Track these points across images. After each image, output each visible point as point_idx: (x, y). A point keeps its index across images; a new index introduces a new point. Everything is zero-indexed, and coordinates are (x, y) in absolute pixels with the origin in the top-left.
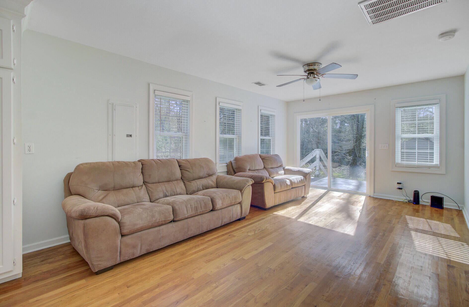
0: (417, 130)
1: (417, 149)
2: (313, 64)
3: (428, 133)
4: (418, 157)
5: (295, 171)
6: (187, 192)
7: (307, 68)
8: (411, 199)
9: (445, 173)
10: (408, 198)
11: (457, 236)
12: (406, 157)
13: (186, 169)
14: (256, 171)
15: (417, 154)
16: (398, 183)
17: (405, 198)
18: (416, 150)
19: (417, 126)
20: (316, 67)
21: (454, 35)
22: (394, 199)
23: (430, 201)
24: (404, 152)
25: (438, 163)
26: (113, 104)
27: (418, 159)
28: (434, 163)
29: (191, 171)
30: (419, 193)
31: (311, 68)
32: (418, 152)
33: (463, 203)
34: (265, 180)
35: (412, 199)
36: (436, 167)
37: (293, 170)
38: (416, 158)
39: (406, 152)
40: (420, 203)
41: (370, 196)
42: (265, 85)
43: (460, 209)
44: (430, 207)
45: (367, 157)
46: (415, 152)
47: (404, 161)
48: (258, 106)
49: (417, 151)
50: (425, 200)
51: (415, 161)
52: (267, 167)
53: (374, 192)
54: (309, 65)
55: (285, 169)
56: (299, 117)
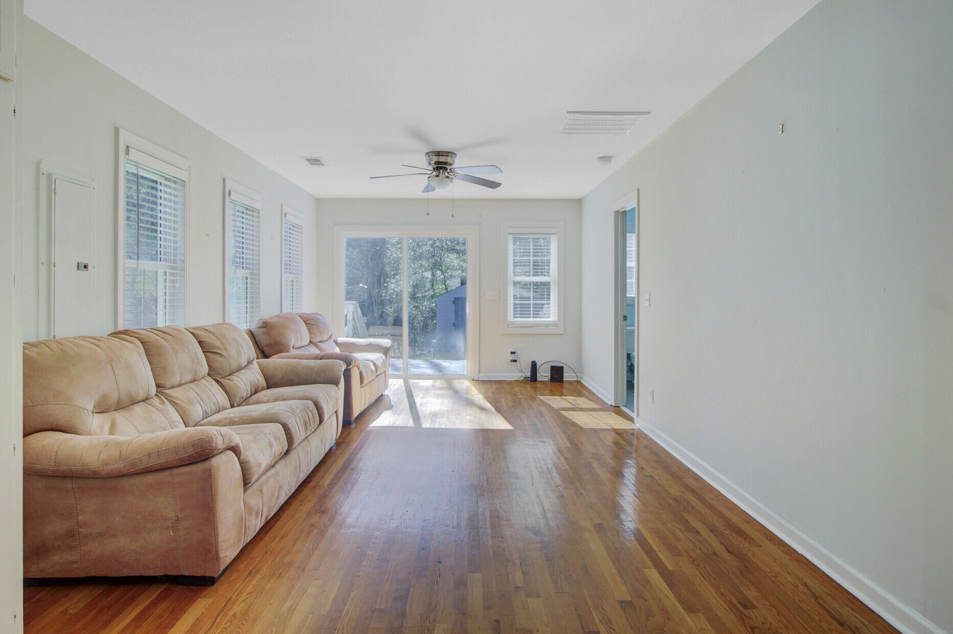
0: (532, 270)
1: (532, 299)
2: (447, 154)
3: (545, 276)
4: (533, 311)
5: (364, 344)
6: (231, 401)
7: (435, 159)
8: (526, 374)
9: (563, 333)
10: (523, 374)
11: (599, 407)
12: (520, 311)
13: (212, 349)
14: (303, 348)
15: (532, 306)
16: (512, 353)
17: (521, 375)
18: (530, 301)
19: (532, 265)
20: (449, 160)
21: (610, 162)
22: (506, 379)
23: (550, 374)
24: (516, 304)
25: (556, 319)
26: (50, 176)
27: (534, 314)
28: (551, 319)
29: (224, 353)
30: (536, 364)
31: (442, 159)
32: (534, 304)
33: (582, 372)
34: (353, 363)
35: (529, 375)
36: (554, 324)
37: (358, 343)
38: (532, 312)
39: (520, 304)
40: (538, 379)
41: (473, 380)
42: (324, 165)
43: (579, 380)
44: (549, 383)
45: (469, 313)
46: (530, 304)
47: (517, 317)
48: (282, 205)
49: (532, 302)
50: (544, 374)
51: (530, 317)
52: (314, 340)
53: (479, 372)
54: (438, 154)
55: (339, 344)
56: (345, 235)
